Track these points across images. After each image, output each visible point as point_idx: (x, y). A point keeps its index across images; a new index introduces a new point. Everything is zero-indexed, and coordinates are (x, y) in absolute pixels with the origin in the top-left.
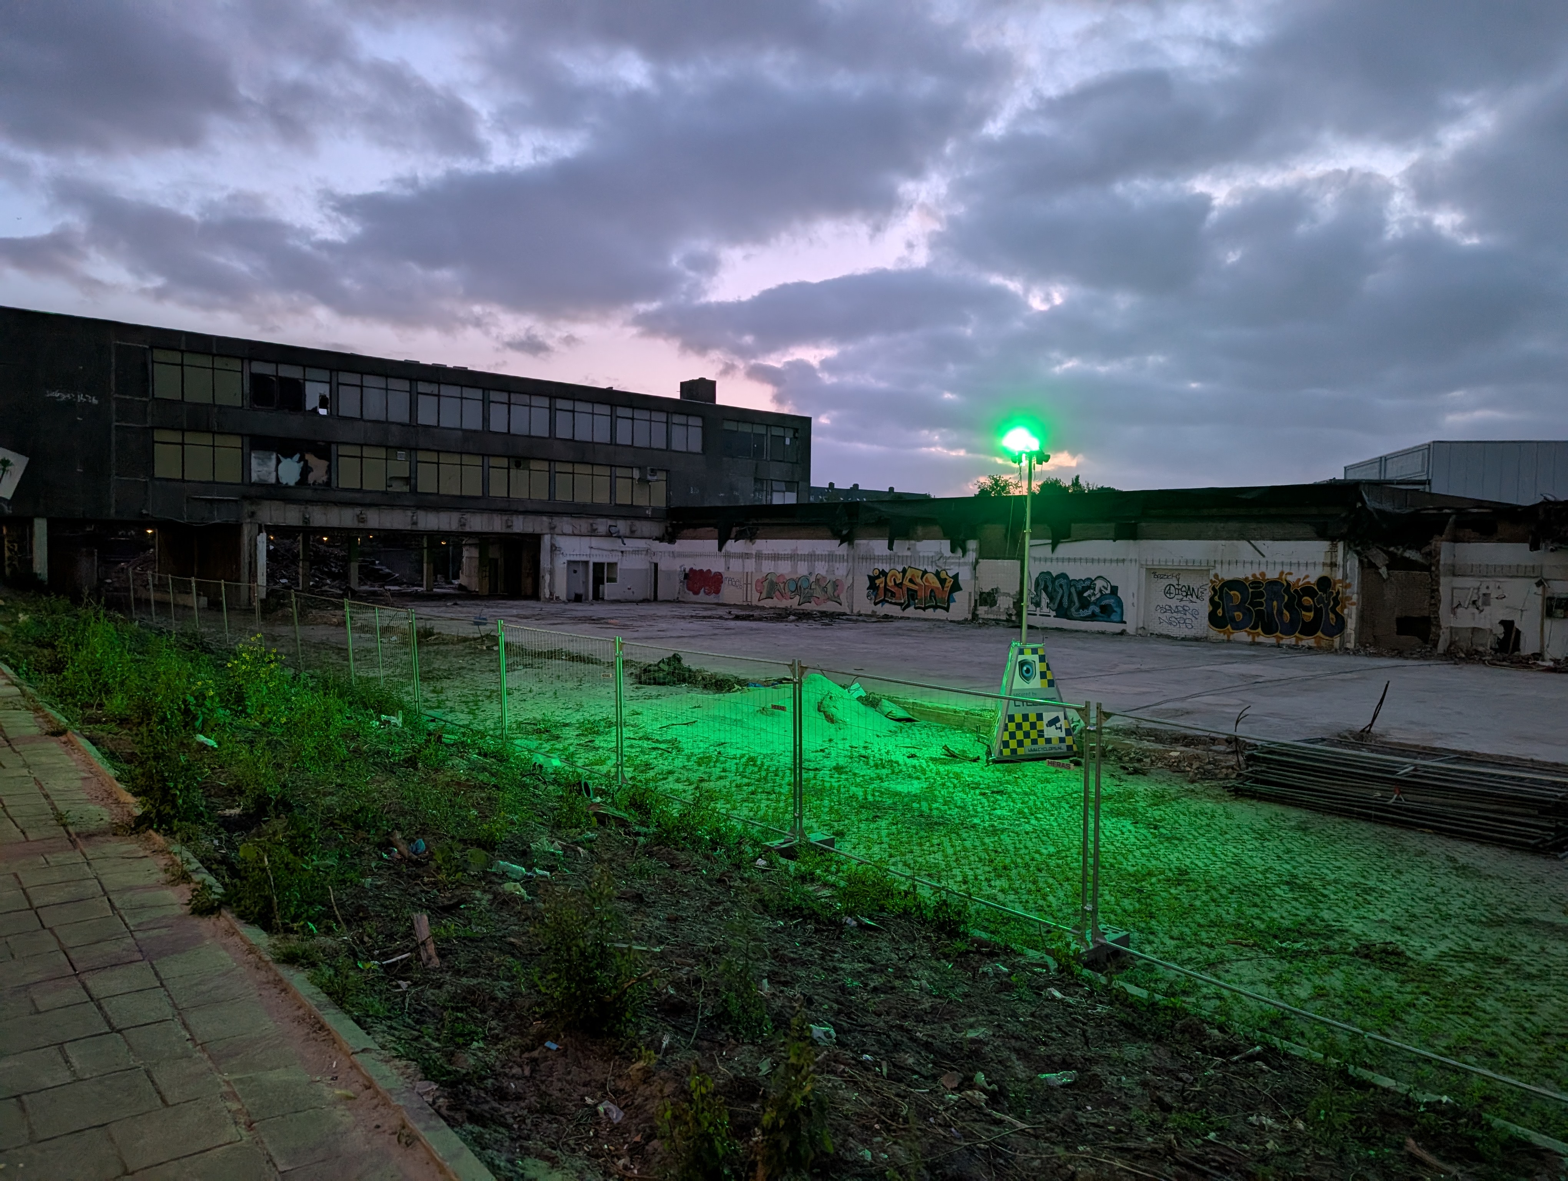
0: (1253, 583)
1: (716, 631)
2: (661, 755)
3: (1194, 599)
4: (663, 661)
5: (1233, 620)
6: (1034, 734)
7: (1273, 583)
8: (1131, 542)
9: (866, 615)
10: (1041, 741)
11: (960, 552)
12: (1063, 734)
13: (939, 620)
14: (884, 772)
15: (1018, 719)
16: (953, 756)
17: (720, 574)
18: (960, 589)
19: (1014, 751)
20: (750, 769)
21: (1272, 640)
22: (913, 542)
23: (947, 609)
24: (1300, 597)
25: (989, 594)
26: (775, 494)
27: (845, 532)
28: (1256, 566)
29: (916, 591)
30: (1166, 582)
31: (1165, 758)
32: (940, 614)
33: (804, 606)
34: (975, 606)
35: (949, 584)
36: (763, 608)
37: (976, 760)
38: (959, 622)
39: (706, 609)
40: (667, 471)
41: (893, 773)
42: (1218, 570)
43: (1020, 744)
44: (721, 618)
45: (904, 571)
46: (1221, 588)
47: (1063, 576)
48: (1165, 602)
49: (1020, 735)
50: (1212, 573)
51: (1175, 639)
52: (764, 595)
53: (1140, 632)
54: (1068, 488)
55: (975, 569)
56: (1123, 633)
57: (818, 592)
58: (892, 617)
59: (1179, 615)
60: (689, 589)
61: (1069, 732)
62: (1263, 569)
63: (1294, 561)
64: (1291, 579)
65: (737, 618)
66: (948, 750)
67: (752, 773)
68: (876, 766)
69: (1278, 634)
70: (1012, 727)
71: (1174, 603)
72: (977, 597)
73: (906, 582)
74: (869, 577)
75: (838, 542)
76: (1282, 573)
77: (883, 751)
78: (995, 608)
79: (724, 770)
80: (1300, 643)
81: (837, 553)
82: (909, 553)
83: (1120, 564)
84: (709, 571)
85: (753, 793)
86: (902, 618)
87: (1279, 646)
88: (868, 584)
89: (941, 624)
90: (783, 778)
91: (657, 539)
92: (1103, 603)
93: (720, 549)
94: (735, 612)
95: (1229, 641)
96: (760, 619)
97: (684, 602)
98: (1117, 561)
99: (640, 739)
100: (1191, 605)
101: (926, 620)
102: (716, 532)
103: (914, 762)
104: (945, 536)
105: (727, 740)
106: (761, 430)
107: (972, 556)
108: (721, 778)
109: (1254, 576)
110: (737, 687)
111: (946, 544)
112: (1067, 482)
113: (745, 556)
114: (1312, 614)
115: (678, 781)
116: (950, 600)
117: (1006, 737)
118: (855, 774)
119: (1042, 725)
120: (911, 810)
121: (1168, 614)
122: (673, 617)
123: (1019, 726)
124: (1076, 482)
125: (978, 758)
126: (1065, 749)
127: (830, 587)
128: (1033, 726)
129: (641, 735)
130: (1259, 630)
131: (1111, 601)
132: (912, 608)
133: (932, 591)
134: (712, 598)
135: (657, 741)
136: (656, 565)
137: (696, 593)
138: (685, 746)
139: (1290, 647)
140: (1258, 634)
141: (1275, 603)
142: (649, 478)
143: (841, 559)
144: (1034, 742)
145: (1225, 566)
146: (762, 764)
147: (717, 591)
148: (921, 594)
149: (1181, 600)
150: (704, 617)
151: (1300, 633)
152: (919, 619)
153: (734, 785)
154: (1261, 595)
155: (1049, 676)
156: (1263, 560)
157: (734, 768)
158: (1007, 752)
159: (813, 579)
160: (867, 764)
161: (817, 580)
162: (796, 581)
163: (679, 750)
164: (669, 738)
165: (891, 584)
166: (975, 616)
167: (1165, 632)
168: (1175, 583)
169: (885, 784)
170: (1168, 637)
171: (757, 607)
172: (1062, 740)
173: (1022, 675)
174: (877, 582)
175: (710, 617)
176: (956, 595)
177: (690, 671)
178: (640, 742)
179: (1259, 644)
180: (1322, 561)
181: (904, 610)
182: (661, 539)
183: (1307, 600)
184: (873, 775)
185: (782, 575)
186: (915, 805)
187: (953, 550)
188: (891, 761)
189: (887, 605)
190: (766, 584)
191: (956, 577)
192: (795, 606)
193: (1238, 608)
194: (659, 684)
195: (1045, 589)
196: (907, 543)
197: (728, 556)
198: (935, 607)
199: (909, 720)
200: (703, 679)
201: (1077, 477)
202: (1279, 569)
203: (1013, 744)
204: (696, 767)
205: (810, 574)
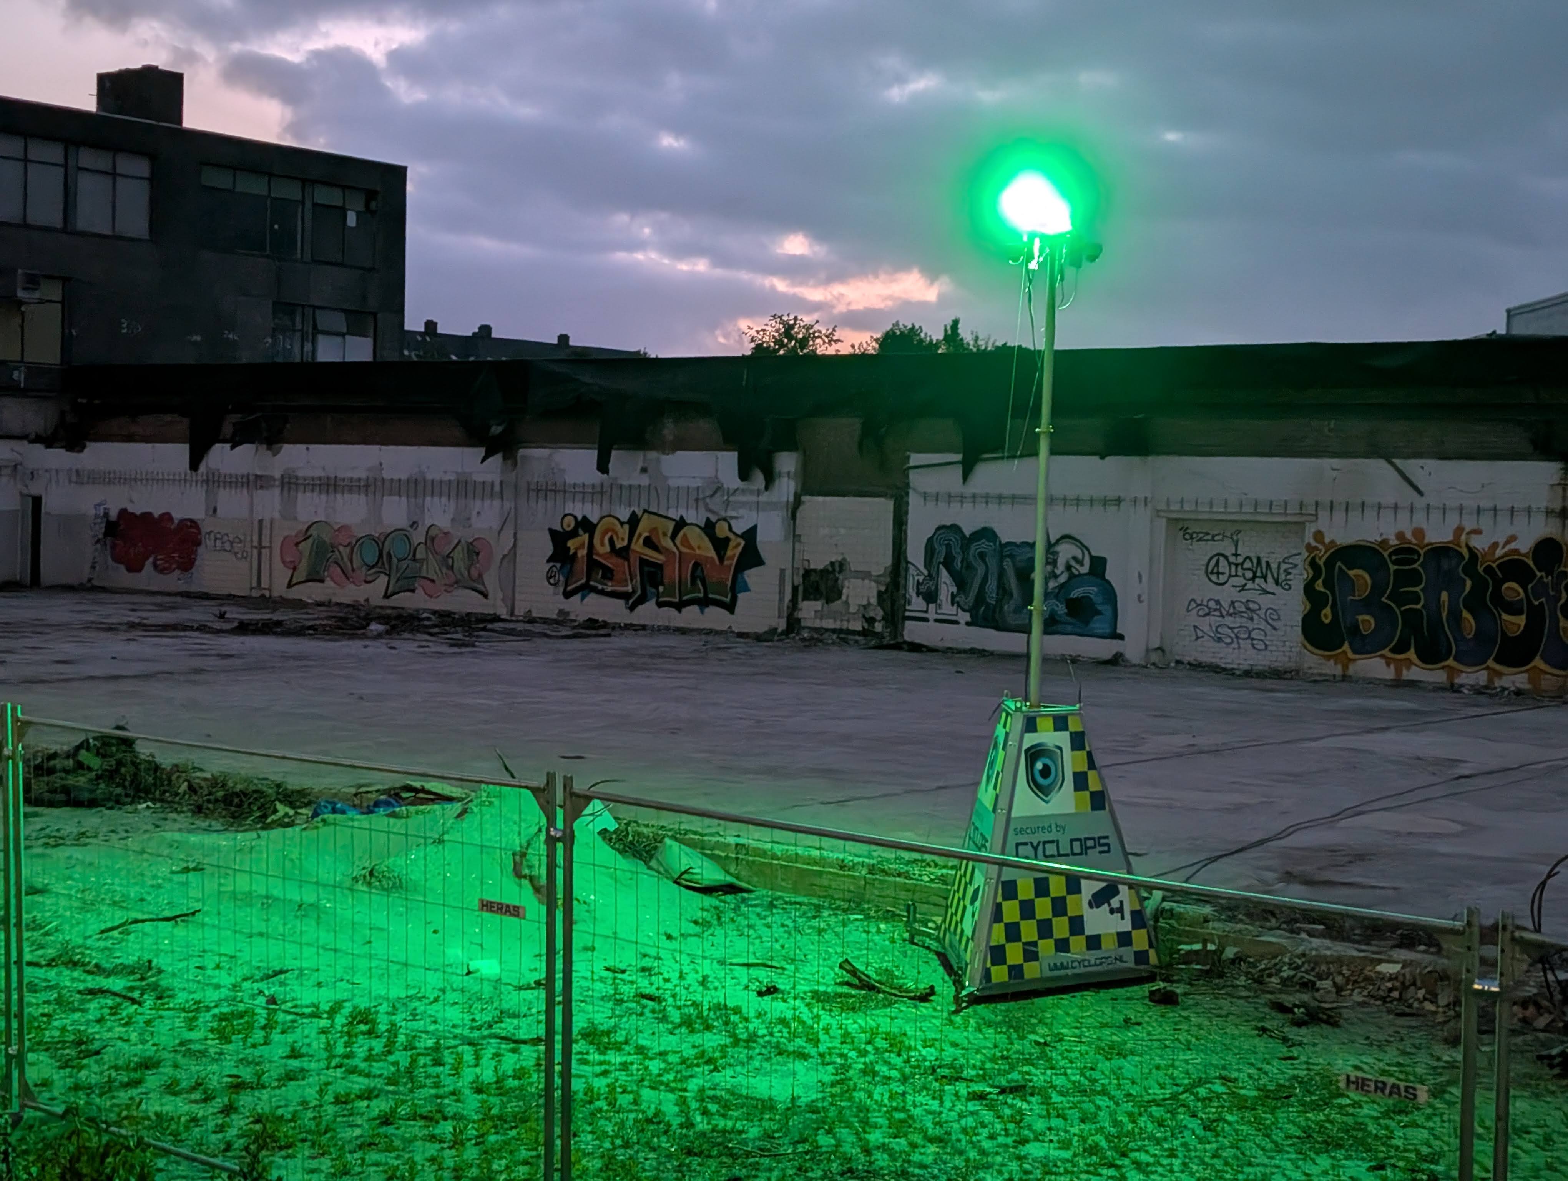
0: (1397, 551)
1: (197, 663)
2: (114, 1010)
3: (1271, 586)
4: (84, 745)
5: (1354, 630)
6: (1061, 926)
7: (1440, 552)
8: (1136, 459)
9: (545, 621)
10: (1078, 944)
11: (759, 479)
12: (1126, 925)
13: (710, 632)
14: (712, 1041)
15: (1026, 889)
16: (868, 986)
17: (193, 523)
18: (759, 562)
19: (1016, 971)
20: (362, 1045)
21: (1438, 676)
22: (652, 455)
23: (730, 607)
24: (1498, 584)
25: (824, 572)
26: (321, 338)
27: (496, 430)
28: (1403, 515)
29: (660, 567)
30: (1209, 549)
31: (1367, 979)
32: (715, 618)
33: (396, 600)
34: (794, 601)
35: (734, 551)
36: (299, 605)
37: (925, 997)
38: (759, 638)
39: (162, 608)
40: (65, 280)
41: (736, 1042)
42: (1323, 523)
43: (1031, 954)
44: (202, 628)
45: (634, 521)
46: (1330, 563)
47: (987, 534)
48: (1208, 591)
49: (1029, 931)
50: (1310, 529)
51: (1230, 673)
52: (301, 575)
53: (1155, 657)
54: (937, 345)
55: (794, 517)
56: (1116, 660)
57: (432, 568)
58: (605, 625)
59: (1237, 622)
60: (117, 559)
61: (1138, 919)
62: (1420, 520)
63: (1485, 504)
64: (1480, 543)
65: (243, 629)
66: (854, 972)
67: (369, 1058)
68: (687, 1023)
69: (1450, 662)
70: (1011, 911)
71: (1227, 594)
72: (799, 580)
73: (638, 546)
74: (552, 532)
75: (482, 451)
76: (1459, 530)
77: (692, 979)
78: (837, 605)
79: (294, 1054)
80: (1498, 683)
81: (479, 478)
82: (644, 480)
83: (1112, 509)
84: (167, 516)
85: (386, 1120)
86: (628, 627)
87: (1454, 688)
88: (549, 550)
89: (719, 641)
90: (456, 1071)
91: (38, 439)
92: (1074, 594)
93: (194, 465)
94: (236, 614)
95: (1345, 678)
96: (300, 632)
97: (103, 589)
98: (1105, 502)
99: (51, 963)
100: (1265, 601)
101: (682, 631)
102: (183, 425)
103: (776, 1007)
104: (728, 441)
105: (289, 964)
106: (291, 191)
107: (786, 488)
108: (290, 1077)
109: (1400, 536)
110: (282, 809)
111: (729, 460)
112: (934, 333)
113: (260, 482)
114: (1522, 620)
115: (171, 1088)
116: (737, 586)
117: (998, 935)
118: (641, 1050)
119: (1080, 904)
120: (815, 1152)
121: (1214, 620)
122: (88, 627)
123: (1027, 909)
124: (952, 333)
125: (932, 991)
126: (1130, 963)
127: (459, 555)
128: (1059, 907)
129: (51, 952)
130: (1412, 654)
131: (1091, 591)
132: (651, 605)
133: (696, 565)
134: (174, 581)
135: (98, 970)
136: (37, 501)
137: (135, 567)
138: (177, 983)
139: (1478, 691)
140: (1409, 663)
141: (1444, 596)
142: (20, 294)
143: (486, 491)
144: (1062, 946)
145: (1339, 516)
146: (393, 1030)
147: (187, 565)
148: (672, 574)
149: (1243, 588)
150: (165, 627)
151: (1497, 660)
152: (667, 630)
153: (329, 1097)
154: (1413, 578)
155: (1094, 784)
156: (1419, 502)
157: (317, 1044)
158: (999, 974)
159: (418, 537)
160: (664, 1019)
161: (430, 540)
162: (379, 542)
163: (162, 995)
164: (131, 960)
165: (602, 548)
166: (793, 624)
167: (1206, 659)
168: (1229, 551)
169: (725, 1078)
170: (1215, 669)
171: (283, 603)
172: (1124, 939)
173: (1032, 781)
174: (572, 544)
175: (175, 627)
176: (751, 576)
177: (157, 768)
178: (52, 974)
179: (1412, 684)
180: (1543, 504)
181: (632, 608)
182: (49, 441)
183: (1512, 589)
184: (689, 1053)
185: (344, 528)
186: (825, 1141)
187: (744, 475)
188: (720, 1008)
189: (592, 598)
190: (305, 546)
191: (750, 535)
192: (377, 600)
193: (1368, 604)
194: (77, 804)
195: (948, 563)
196: (639, 458)
197: (214, 481)
198: (704, 603)
199: (730, 889)
200: (192, 789)
201: (956, 323)
202: (1453, 521)
203: (1014, 954)
204: (213, 1045)
205: (414, 524)
